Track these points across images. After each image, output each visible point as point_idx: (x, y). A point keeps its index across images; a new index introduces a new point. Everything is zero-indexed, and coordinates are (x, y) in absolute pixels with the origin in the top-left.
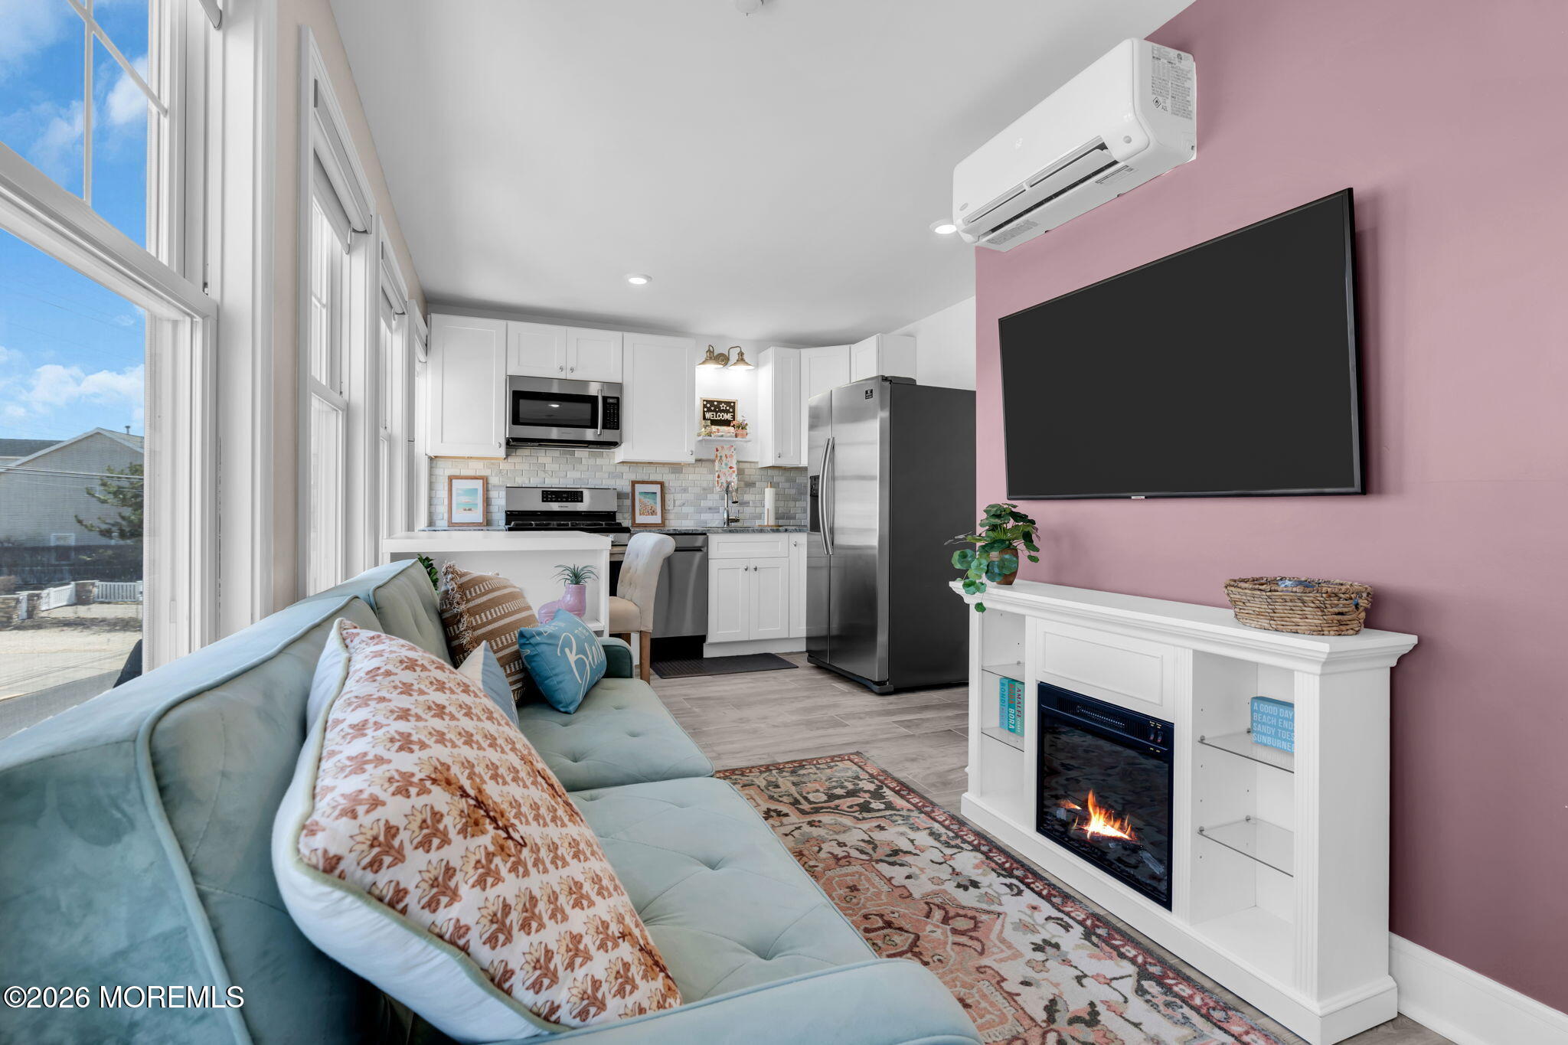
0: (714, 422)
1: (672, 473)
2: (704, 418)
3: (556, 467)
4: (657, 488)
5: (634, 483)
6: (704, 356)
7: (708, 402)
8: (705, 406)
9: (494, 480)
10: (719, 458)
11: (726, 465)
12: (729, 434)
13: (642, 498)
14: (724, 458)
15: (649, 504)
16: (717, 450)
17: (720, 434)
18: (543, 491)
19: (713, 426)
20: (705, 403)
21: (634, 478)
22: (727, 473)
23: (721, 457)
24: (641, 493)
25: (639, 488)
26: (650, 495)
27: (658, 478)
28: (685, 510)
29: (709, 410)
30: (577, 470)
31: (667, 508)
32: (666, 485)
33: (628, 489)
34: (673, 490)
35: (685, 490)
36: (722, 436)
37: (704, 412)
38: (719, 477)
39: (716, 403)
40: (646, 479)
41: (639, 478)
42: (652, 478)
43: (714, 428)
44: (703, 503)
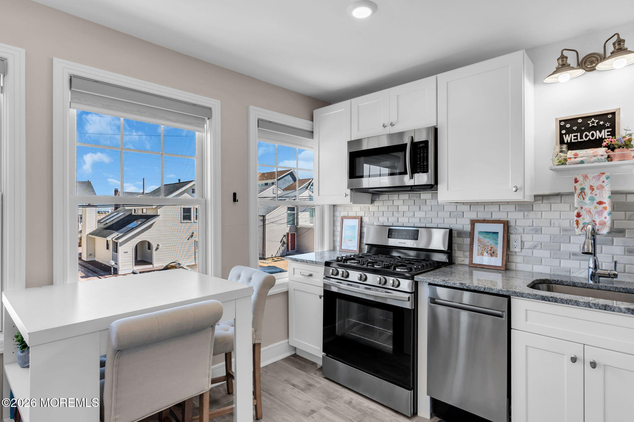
0: (572, 146)
1: (520, 211)
2: (562, 142)
3: (405, 208)
4: (499, 228)
5: (473, 223)
6: (555, 64)
7: (566, 121)
8: (562, 128)
9: (366, 220)
10: (578, 191)
11: (592, 199)
12: (595, 158)
13: (481, 237)
14: (588, 191)
15: (489, 244)
16: (576, 181)
17: (578, 159)
18: (389, 229)
19: (570, 151)
20: (562, 124)
21: (474, 216)
22: (593, 211)
23: (583, 190)
24: (480, 233)
25: (479, 227)
26: (490, 235)
27: (502, 216)
28: (537, 253)
29: (569, 131)
30: (422, 211)
31: (512, 249)
32: (512, 224)
33: (468, 228)
34: (521, 230)
35: (538, 231)
36: (582, 162)
37: (561, 135)
38: (579, 215)
39: (580, 121)
40: (488, 217)
41: (481, 217)
42: (495, 217)
43: (571, 153)
44: (563, 247)
